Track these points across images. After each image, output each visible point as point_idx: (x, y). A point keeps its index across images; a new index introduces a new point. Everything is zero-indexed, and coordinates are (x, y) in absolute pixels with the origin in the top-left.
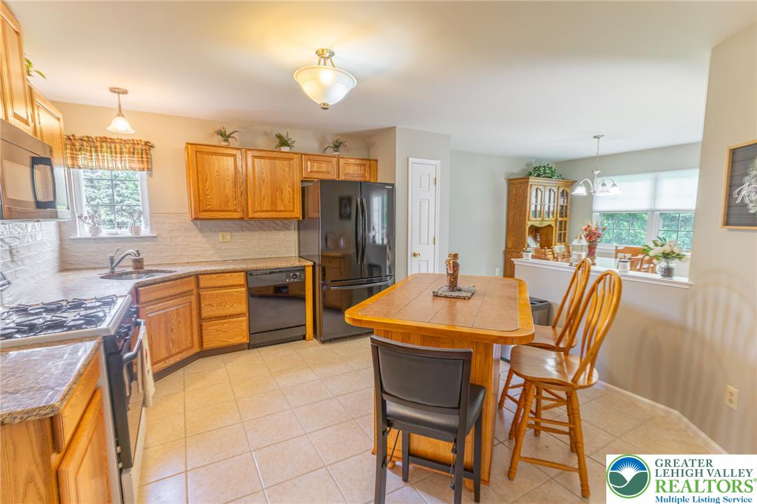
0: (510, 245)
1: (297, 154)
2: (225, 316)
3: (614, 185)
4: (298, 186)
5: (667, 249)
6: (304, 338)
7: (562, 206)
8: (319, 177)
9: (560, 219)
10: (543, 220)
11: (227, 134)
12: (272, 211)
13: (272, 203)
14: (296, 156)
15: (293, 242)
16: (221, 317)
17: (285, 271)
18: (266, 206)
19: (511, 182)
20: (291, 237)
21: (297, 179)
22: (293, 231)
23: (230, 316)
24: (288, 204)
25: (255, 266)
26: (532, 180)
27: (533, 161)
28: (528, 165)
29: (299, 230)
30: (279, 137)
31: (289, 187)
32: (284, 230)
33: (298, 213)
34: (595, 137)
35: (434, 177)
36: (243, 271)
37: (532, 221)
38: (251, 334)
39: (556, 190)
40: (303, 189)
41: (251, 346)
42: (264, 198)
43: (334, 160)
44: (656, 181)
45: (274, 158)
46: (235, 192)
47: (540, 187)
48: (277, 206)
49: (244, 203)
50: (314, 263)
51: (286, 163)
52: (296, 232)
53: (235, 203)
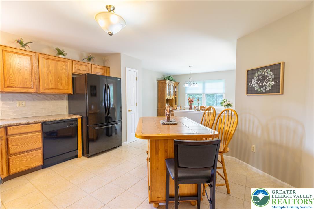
0: (159, 107)
1: (70, 60)
2: (27, 151)
3: (196, 84)
4: (71, 77)
5: (227, 103)
6: (76, 156)
7: (176, 92)
8: (82, 73)
9: (175, 96)
10: (170, 97)
11: (24, 43)
12: (55, 89)
13: (55, 84)
14: (69, 61)
15: (66, 106)
16: (24, 152)
17: (66, 121)
18: (51, 86)
19: (159, 82)
20: (65, 104)
21: (70, 73)
22: (65, 101)
23: (30, 150)
24: (65, 86)
25: (48, 119)
26: (167, 81)
27: (165, 74)
28: (164, 76)
29: (69, 100)
30: (58, 50)
31: (66, 77)
32: (60, 100)
33: (71, 91)
34: (190, 67)
35: (136, 77)
36: (40, 123)
37: (167, 97)
38: (45, 159)
39: (174, 86)
40: (73, 78)
41: (43, 167)
42: (50, 81)
43: (90, 65)
44: (204, 83)
45: (57, 60)
46: (31, 77)
47: (169, 84)
48: (58, 87)
49: (37, 83)
50: (83, 116)
51: (63, 64)
52: (67, 101)
53: (31, 83)
